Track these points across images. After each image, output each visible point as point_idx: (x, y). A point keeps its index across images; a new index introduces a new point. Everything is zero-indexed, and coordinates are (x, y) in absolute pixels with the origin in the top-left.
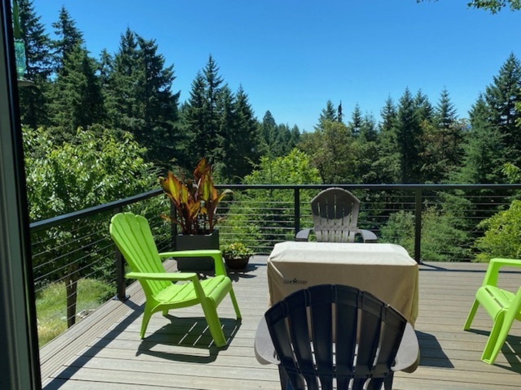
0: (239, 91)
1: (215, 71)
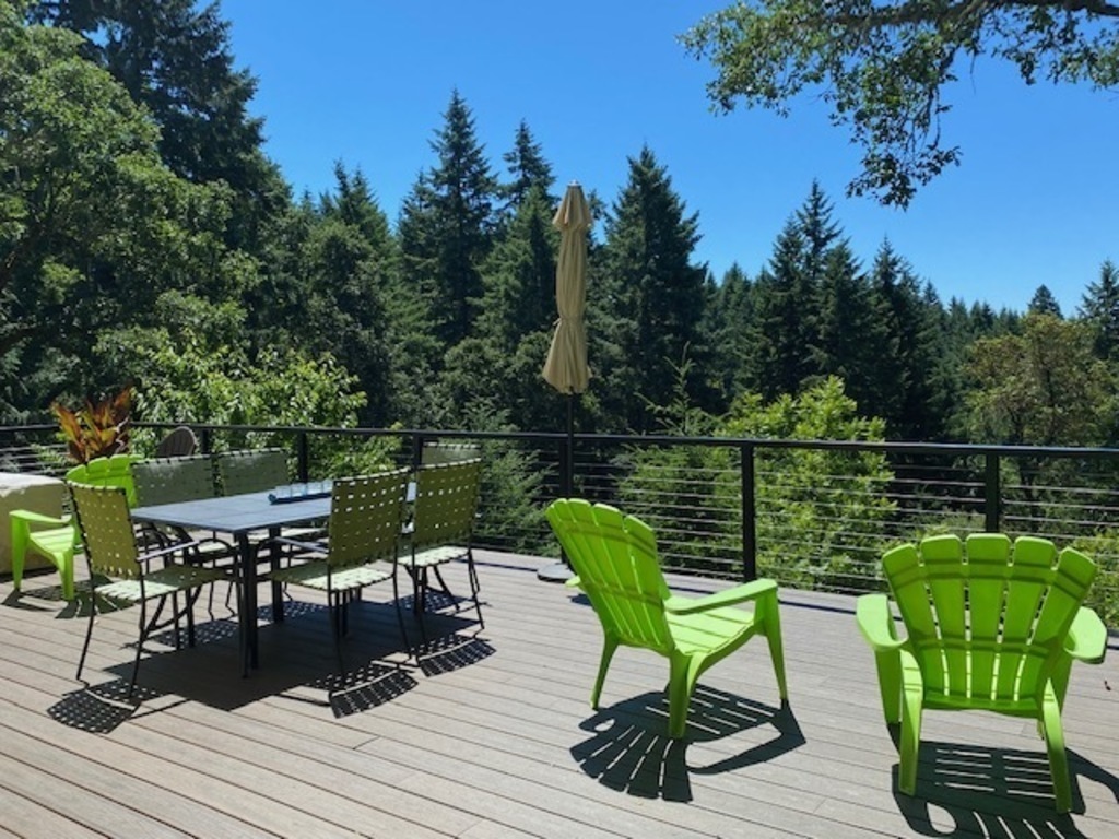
0: (882, 251)
1: (824, 213)
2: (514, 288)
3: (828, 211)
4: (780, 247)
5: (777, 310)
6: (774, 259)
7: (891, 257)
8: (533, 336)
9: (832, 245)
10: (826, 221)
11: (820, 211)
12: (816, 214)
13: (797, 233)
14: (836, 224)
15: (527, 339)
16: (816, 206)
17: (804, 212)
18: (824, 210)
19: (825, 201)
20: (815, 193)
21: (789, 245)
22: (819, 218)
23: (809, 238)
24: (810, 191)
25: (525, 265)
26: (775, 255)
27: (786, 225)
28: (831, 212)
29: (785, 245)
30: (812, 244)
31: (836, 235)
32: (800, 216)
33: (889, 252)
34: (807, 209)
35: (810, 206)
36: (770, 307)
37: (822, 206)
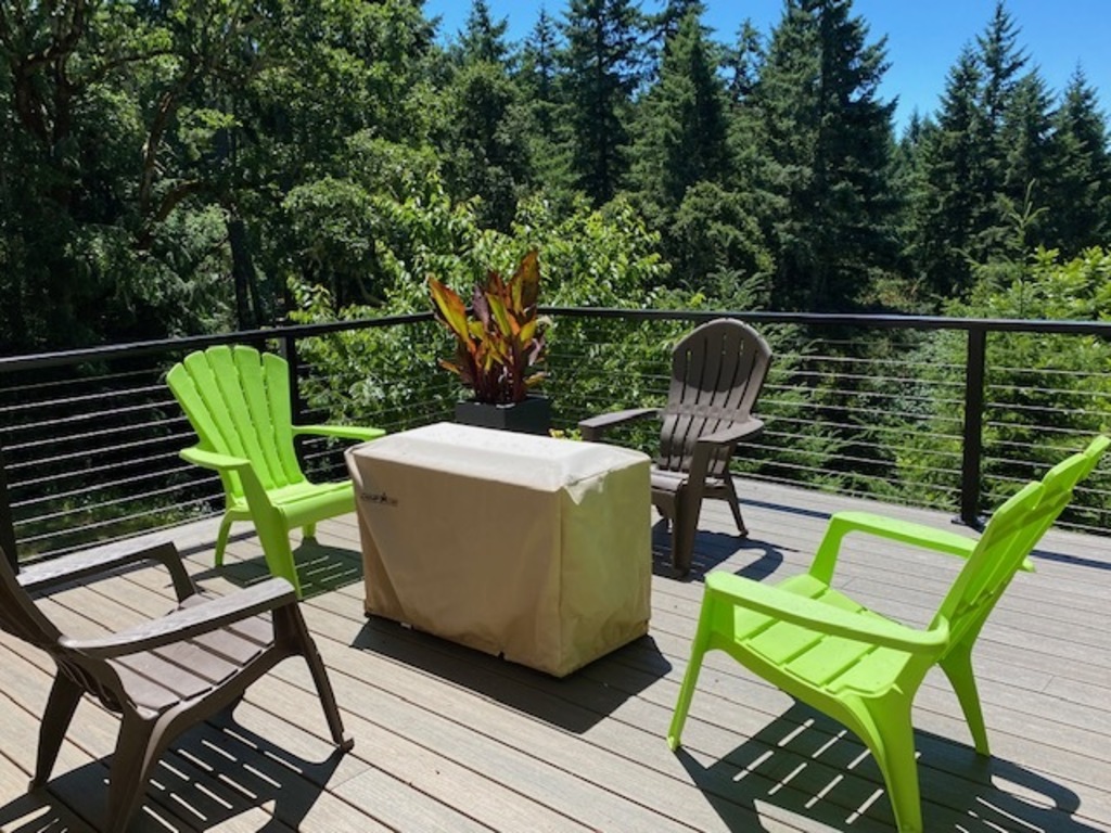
0: (1073, 82)
1: (1009, 38)
2: (673, 131)
3: (1013, 35)
4: (954, 81)
5: (948, 154)
6: (946, 95)
7: (1084, 88)
8: (700, 187)
9: (1018, 75)
10: (1010, 47)
11: (1002, 35)
12: (999, 39)
13: (973, 63)
14: (1022, 51)
15: (694, 190)
16: (999, 31)
17: (985, 38)
18: (1009, 33)
19: (1011, 25)
20: (999, 15)
21: (965, 78)
22: (1002, 43)
23: (989, 69)
24: (994, 14)
25: (687, 106)
26: (948, 90)
27: (961, 53)
28: (1017, 36)
29: (959, 78)
30: (992, 76)
31: (1021, 64)
32: (980, 42)
33: (1082, 84)
34: (988, 34)
35: (992, 30)
36: (941, 150)
37: (1007, 29)
